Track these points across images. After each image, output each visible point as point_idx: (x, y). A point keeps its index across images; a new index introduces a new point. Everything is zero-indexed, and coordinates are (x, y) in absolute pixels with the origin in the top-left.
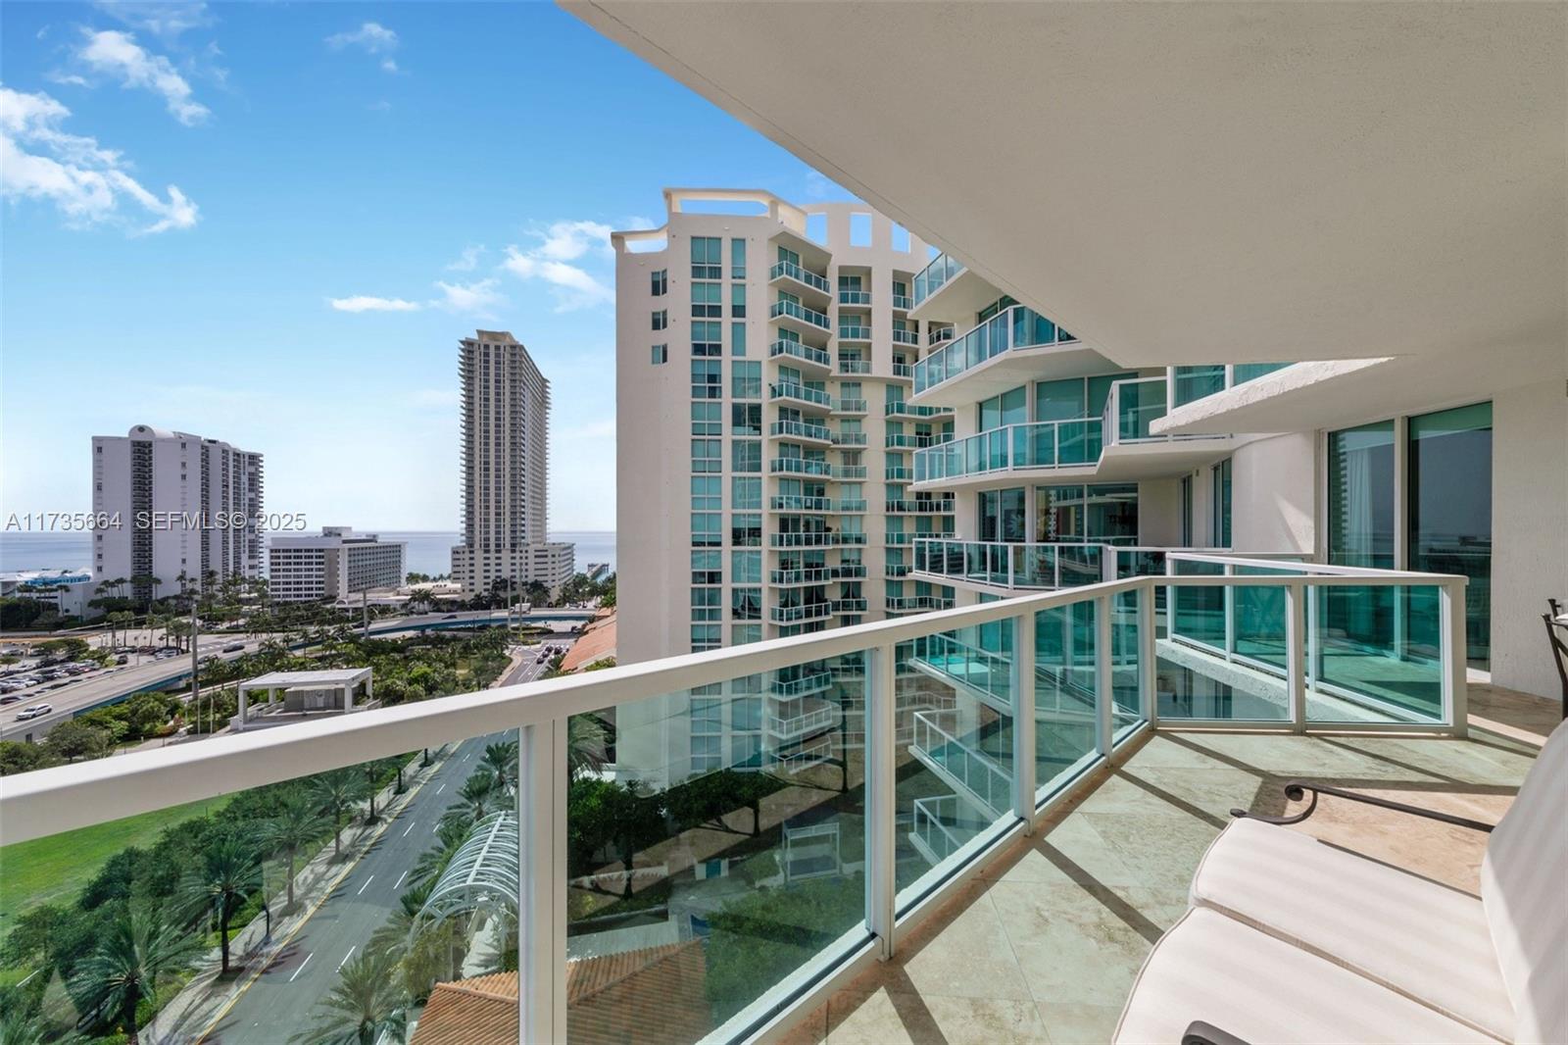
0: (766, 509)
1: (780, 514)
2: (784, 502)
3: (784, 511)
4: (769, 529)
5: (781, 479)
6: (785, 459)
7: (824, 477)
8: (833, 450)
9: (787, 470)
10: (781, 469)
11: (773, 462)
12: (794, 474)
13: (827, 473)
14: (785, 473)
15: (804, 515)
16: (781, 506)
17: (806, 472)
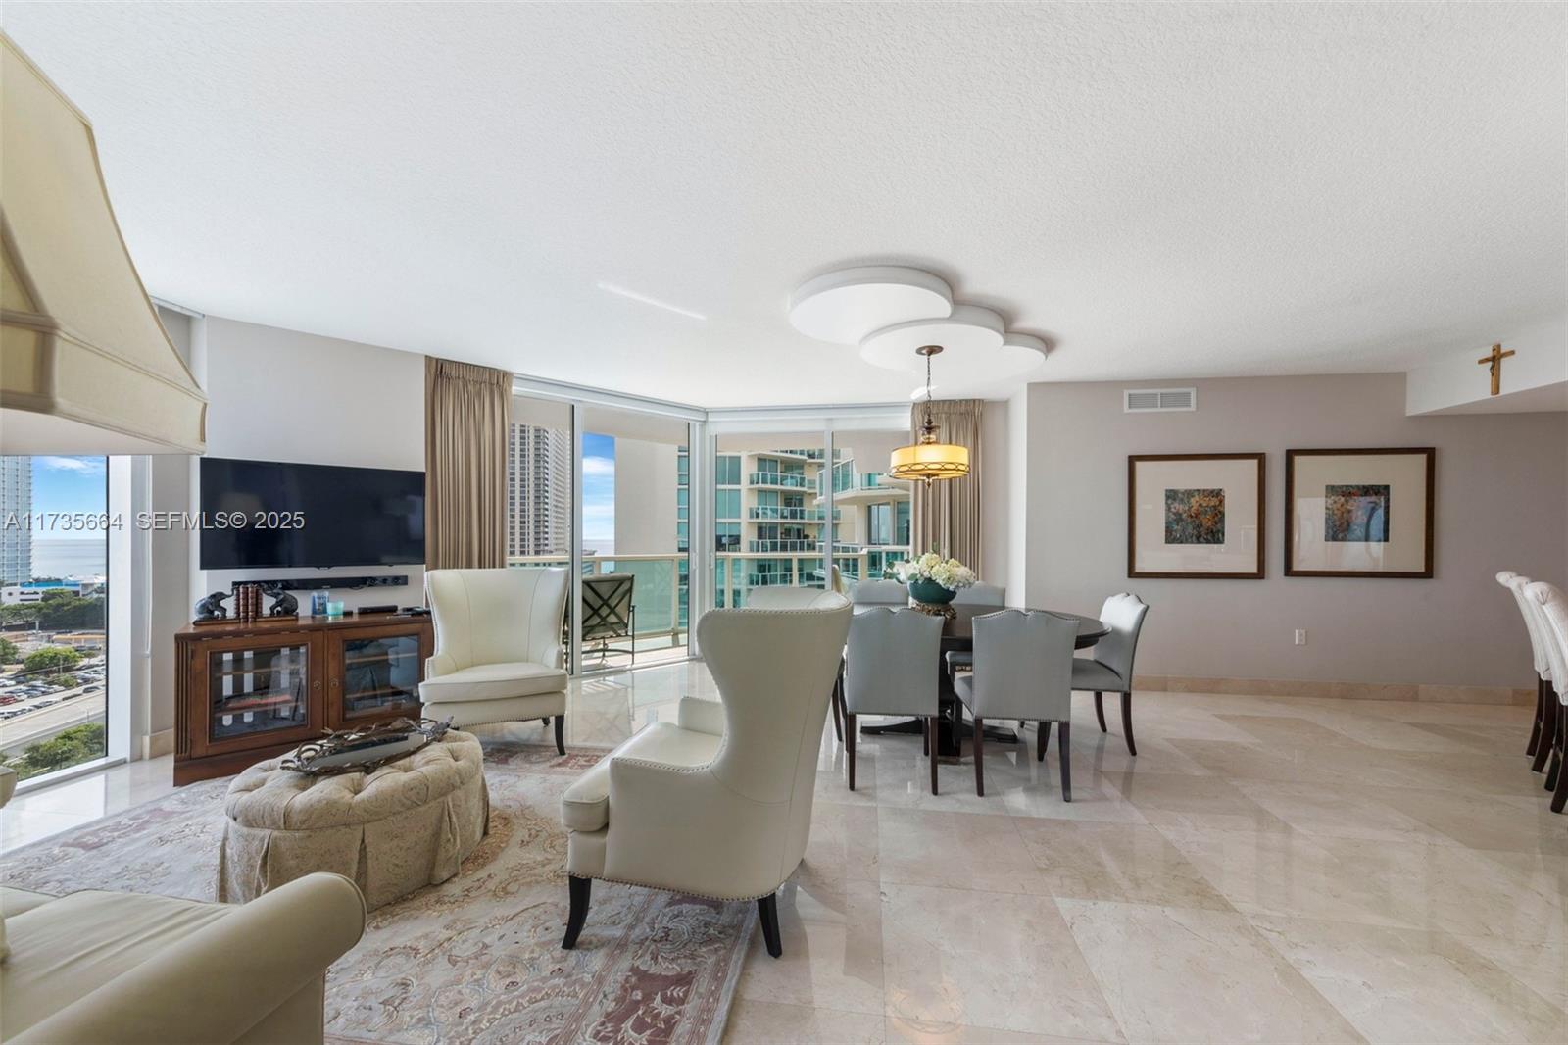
0: (744, 518)
1: (759, 523)
2: (761, 511)
3: (760, 520)
4: (748, 535)
5: (760, 491)
6: (761, 473)
7: (799, 489)
8: (811, 464)
9: (763, 483)
10: (758, 483)
11: (751, 476)
12: (769, 486)
13: (802, 485)
14: (761, 486)
15: (781, 524)
16: (758, 515)
17: (782, 484)
